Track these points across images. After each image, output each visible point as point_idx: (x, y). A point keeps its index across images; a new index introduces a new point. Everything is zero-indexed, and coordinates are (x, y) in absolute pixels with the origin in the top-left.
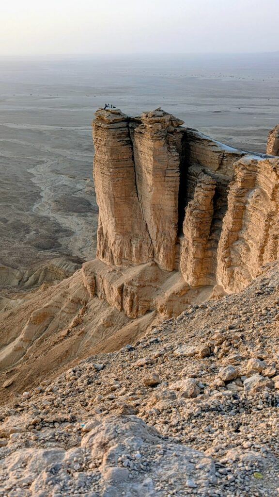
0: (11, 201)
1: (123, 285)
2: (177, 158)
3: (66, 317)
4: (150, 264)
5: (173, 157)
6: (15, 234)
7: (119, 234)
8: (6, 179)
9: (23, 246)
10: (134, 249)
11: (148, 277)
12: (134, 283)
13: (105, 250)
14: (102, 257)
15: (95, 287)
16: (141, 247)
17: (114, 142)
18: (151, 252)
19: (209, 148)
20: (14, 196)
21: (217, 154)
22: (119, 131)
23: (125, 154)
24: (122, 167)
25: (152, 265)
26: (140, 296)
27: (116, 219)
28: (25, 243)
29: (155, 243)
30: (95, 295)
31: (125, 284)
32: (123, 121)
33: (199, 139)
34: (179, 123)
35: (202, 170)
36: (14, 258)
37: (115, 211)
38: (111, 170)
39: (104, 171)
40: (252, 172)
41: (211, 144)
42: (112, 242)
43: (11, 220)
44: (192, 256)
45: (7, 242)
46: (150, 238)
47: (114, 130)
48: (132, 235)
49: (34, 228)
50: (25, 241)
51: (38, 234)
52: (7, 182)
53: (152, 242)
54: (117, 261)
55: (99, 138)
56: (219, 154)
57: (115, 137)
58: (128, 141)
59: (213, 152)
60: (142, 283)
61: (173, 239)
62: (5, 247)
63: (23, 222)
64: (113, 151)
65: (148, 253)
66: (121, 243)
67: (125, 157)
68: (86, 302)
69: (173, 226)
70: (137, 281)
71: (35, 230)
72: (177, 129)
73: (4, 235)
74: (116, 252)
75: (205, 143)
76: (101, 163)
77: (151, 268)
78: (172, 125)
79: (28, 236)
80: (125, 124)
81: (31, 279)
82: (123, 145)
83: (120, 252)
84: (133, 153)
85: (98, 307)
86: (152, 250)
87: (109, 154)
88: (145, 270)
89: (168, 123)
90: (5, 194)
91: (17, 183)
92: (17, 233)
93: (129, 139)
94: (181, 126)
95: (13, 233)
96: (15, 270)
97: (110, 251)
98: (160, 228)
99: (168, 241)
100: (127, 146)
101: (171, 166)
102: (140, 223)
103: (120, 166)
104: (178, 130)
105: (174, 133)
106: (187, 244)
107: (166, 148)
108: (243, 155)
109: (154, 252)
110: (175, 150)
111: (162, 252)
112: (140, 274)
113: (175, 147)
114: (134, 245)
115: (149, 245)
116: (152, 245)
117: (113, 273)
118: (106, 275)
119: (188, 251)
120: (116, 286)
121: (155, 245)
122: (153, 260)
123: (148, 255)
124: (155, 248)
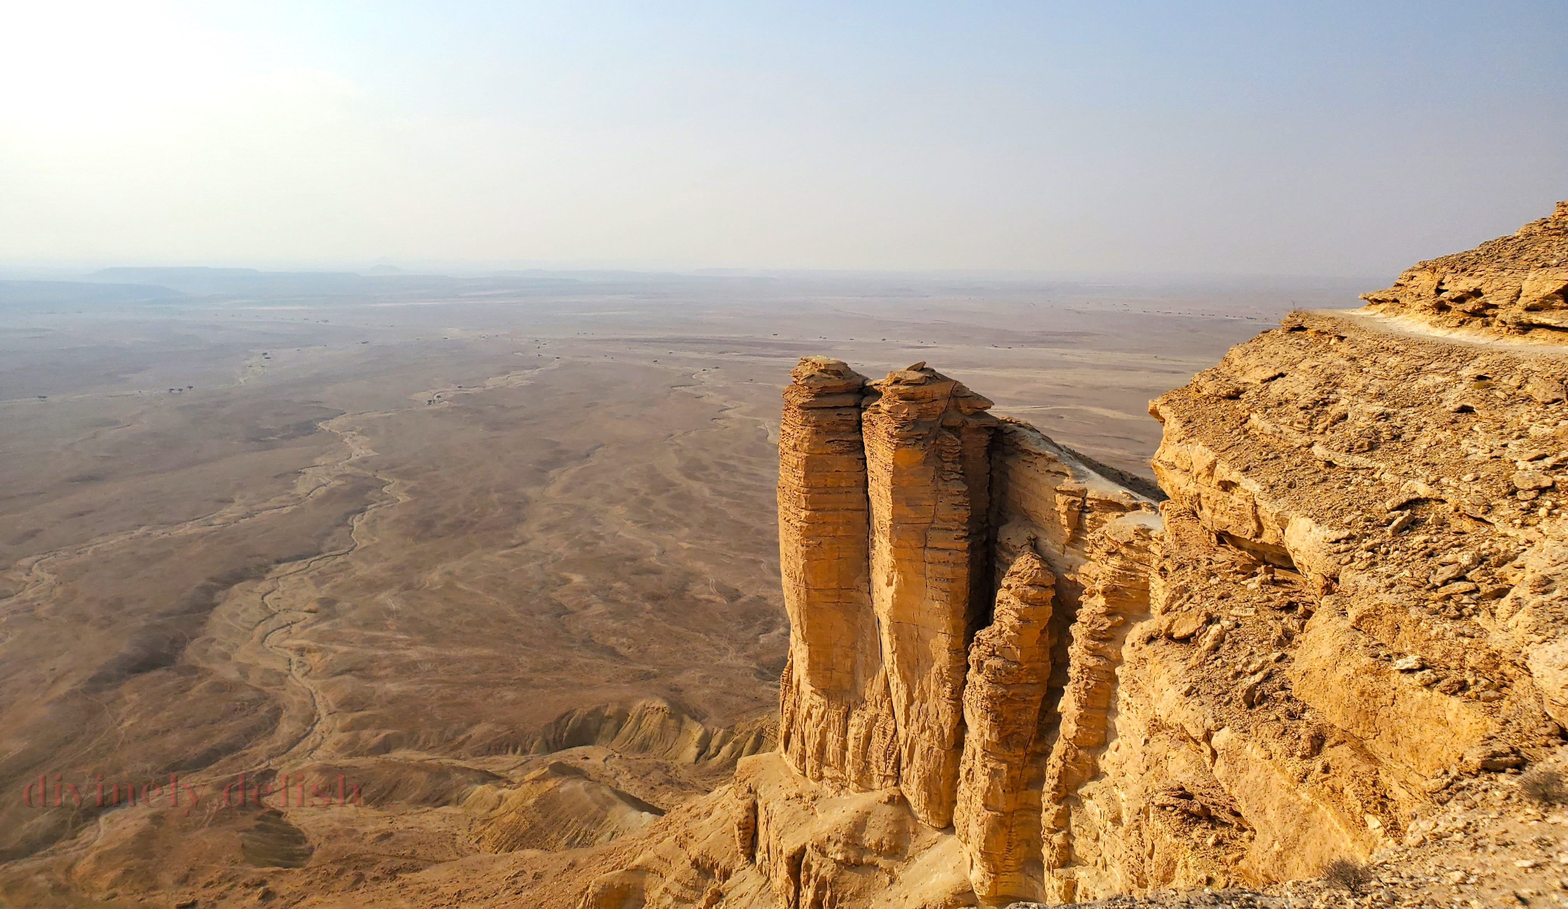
1: (803, 849)
2: (960, 499)
4: (884, 795)
5: (951, 495)
6: (739, 630)
7: (820, 692)
10: (851, 743)
11: (869, 837)
12: (830, 848)
13: (792, 731)
14: (783, 749)
15: (750, 833)
16: (868, 738)
17: (815, 444)
18: (892, 760)
19: (1048, 478)
21: (1066, 498)
22: (833, 416)
23: (845, 474)
24: (835, 510)
25: (891, 800)
26: (839, 895)
27: (813, 651)
29: (902, 732)
30: (751, 857)
31: (809, 847)
32: (847, 392)
33: (1030, 453)
34: (977, 404)
35: (1029, 538)
36: (707, 692)
37: (810, 630)
38: (804, 514)
40: (1136, 566)
41: (1056, 467)
42: (806, 715)
44: (979, 801)
46: (893, 716)
47: (820, 412)
48: (851, 700)
50: (750, 652)
53: (896, 730)
54: (812, 771)
55: (789, 430)
56: (1070, 500)
57: (820, 430)
58: (854, 441)
59: (1057, 490)
60: (852, 854)
61: (946, 733)
64: (812, 467)
65: (885, 761)
66: (823, 718)
67: (843, 484)
68: (725, 876)
69: (947, 695)
70: (839, 846)
72: (969, 420)
73: (712, 631)
74: (813, 742)
75: (1041, 462)
77: (888, 809)
78: (957, 409)
80: (850, 399)
81: (724, 753)
82: (841, 453)
83: (820, 744)
85: (748, 898)
86: (896, 753)
87: (801, 473)
88: (869, 813)
89: (942, 404)
93: (855, 437)
94: (986, 412)
95: (735, 629)
97: (800, 735)
98: (915, 694)
99: (932, 735)
100: (851, 456)
101: (944, 521)
102: (873, 668)
103: (828, 506)
104: (975, 423)
105: (963, 430)
106: (971, 757)
107: (933, 468)
108: (1137, 507)
109: (898, 761)
110: (958, 476)
111: (918, 765)
112: (851, 825)
113: (959, 467)
114: (852, 731)
115: (888, 738)
116: (895, 739)
117: (795, 804)
118: (776, 807)
119: (973, 780)
120: (790, 846)
121: (902, 742)
122: (895, 785)
123: (883, 768)
124: (903, 748)
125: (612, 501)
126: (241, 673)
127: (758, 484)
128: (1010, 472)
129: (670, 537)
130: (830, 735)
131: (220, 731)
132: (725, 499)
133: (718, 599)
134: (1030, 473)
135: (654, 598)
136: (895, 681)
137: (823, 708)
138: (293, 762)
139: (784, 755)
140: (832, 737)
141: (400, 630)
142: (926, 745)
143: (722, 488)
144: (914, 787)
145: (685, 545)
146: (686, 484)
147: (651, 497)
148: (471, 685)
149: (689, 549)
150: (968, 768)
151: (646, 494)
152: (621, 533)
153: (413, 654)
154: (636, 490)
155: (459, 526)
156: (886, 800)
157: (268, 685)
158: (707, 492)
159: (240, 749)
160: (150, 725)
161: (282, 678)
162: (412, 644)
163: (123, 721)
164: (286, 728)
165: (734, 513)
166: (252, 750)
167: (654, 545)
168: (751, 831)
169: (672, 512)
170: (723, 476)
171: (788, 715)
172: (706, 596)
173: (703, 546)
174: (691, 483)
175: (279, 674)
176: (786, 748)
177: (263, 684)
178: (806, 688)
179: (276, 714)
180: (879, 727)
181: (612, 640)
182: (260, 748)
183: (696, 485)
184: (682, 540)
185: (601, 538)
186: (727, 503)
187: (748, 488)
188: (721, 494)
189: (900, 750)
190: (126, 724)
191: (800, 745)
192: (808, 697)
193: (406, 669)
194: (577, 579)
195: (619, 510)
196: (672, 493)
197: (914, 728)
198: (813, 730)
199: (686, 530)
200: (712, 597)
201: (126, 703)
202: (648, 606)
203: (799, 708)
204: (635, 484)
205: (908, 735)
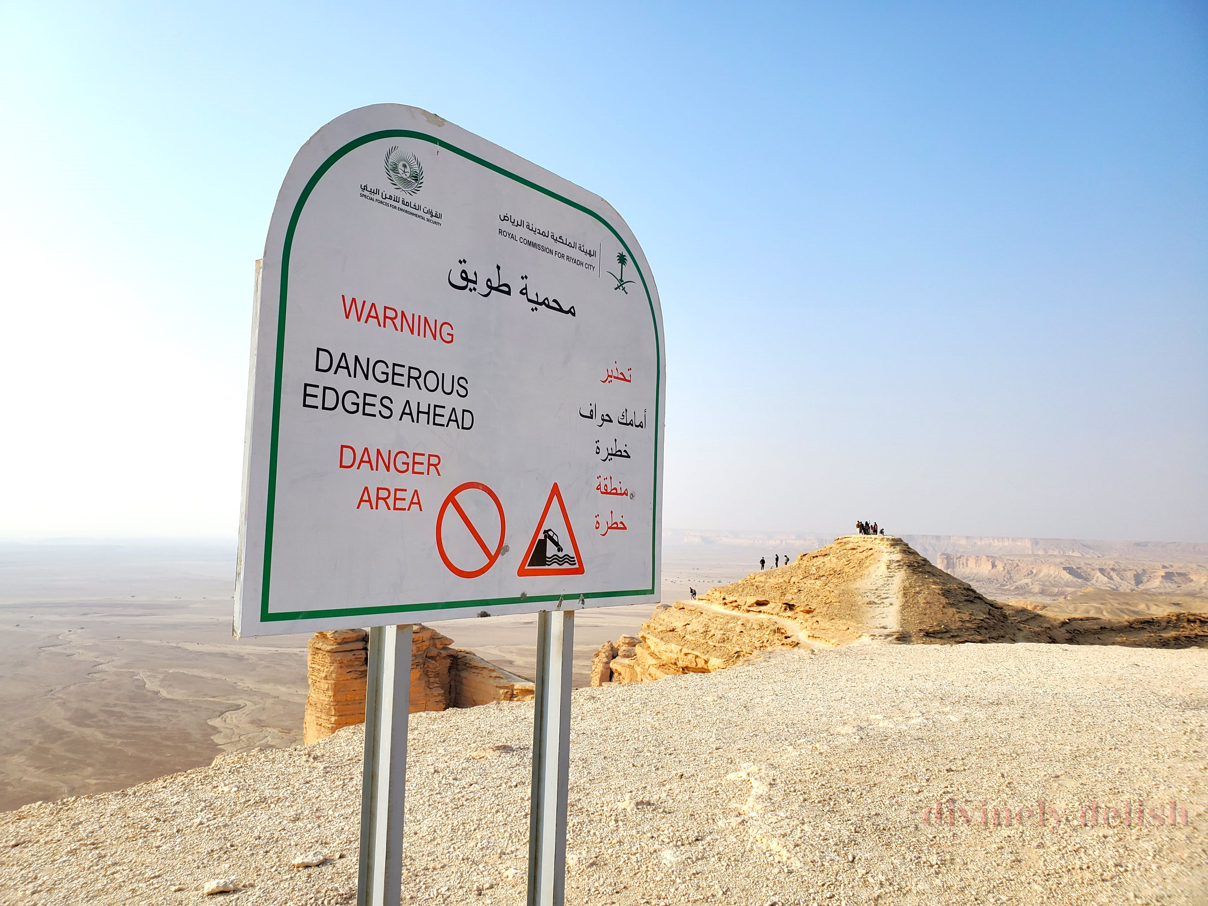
2: (440, 698)
5: (435, 696)
8: (167, 738)
17: (341, 674)
19: (491, 681)
21: (502, 690)
22: (350, 656)
23: (358, 692)
32: (357, 640)
33: (476, 667)
34: (445, 642)
38: (333, 719)
39: (321, 721)
41: (494, 674)
47: (342, 654)
52: (169, 743)
55: (319, 667)
56: (506, 690)
57: (343, 665)
58: (364, 671)
59: (497, 687)
64: (337, 688)
67: (357, 698)
72: (441, 651)
75: (485, 672)
76: (317, 707)
78: (435, 645)
80: (360, 644)
82: (355, 679)
87: (330, 693)
89: (427, 643)
91: (187, 745)
94: (450, 646)
103: (349, 713)
104: (444, 653)
105: (437, 658)
110: (438, 685)
113: (438, 679)
125: (8, 752)
127: (147, 725)
128: (464, 680)
129: (76, 777)
132: (119, 741)
134: (479, 678)
143: (113, 731)
145: (93, 782)
146: (77, 731)
147: (46, 745)
149: (96, 784)
151: (40, 743)
152: (25, 778)
154: (30, 741)
158: (100, 736)
165: (131, 751)
167: (61, 784)
169: (70, 755)
170: (111, 721)
173: (110, 780)
174: (82, 729)
183: (88, 731)
184: (89, 777)
185: (8, 784)
186: (121, 743)
187: (138, 729)
188: (113, 736)
195: (18, 759)
196: (66, 739)
199: (90, 770)
204: (27, 736)
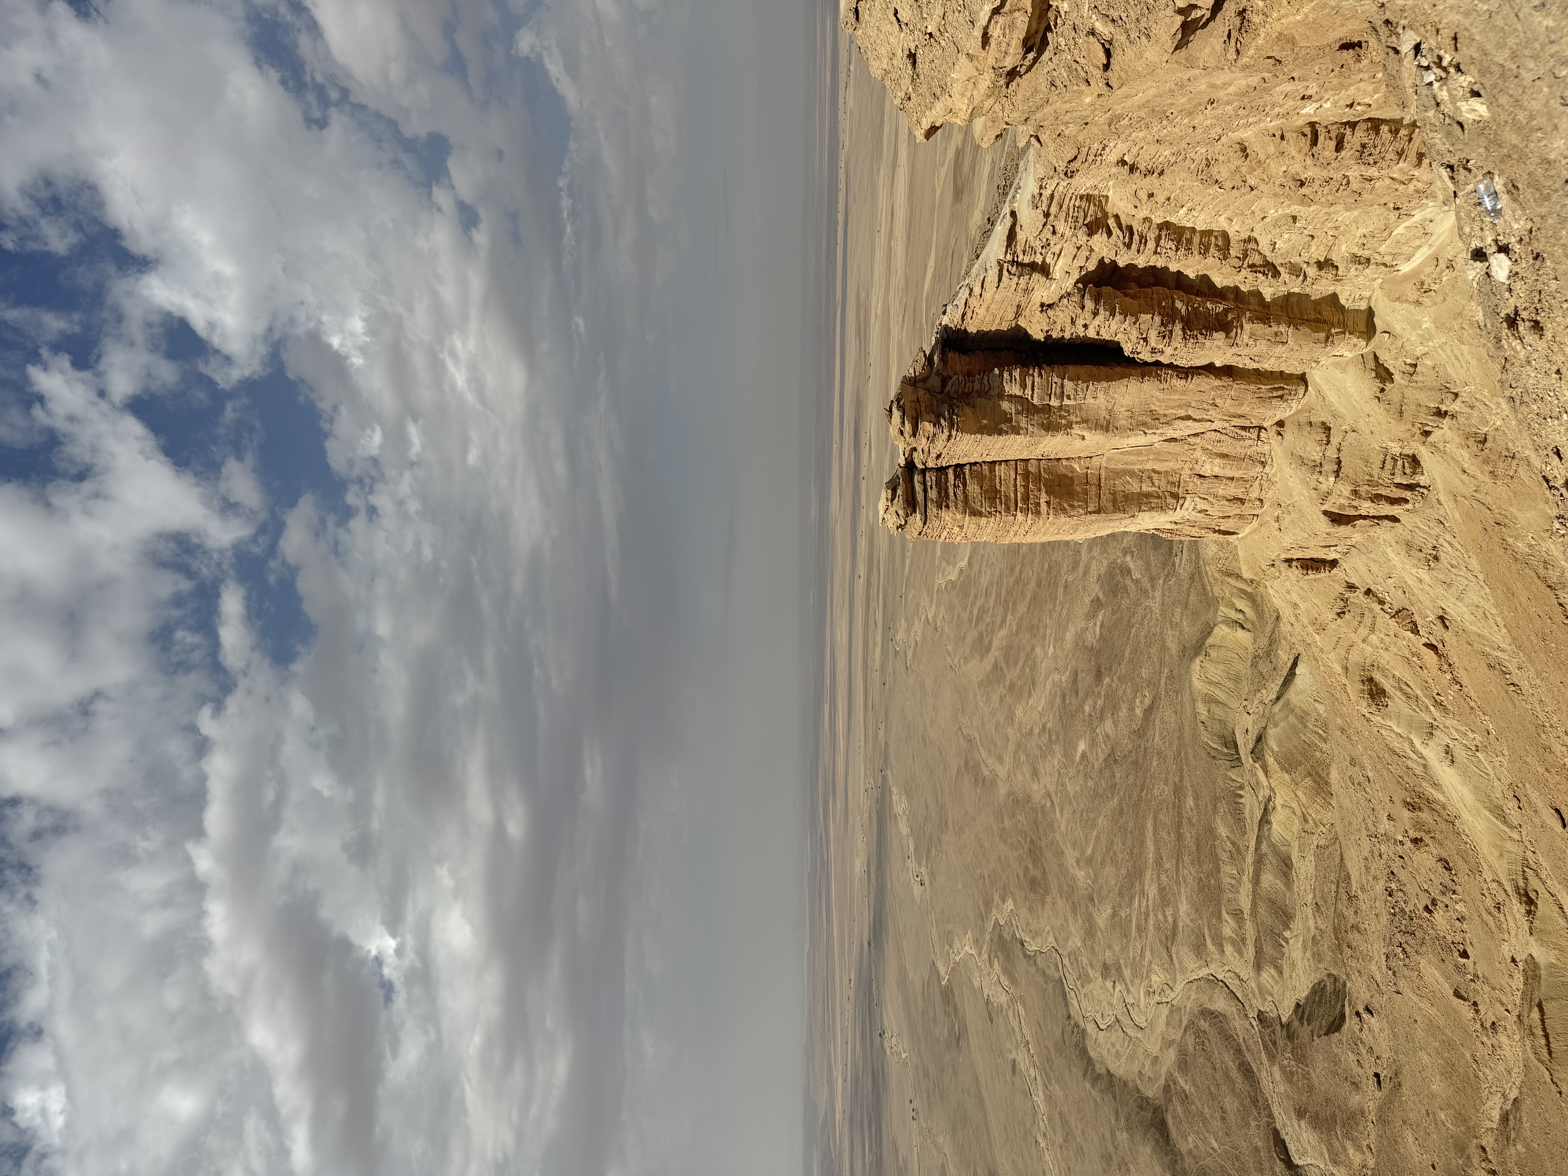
0: (1056, 577)
1: (1325, 513)
3: (1382, 636)
4: (1275, 440)
6: (1128, 597)
7: (1181, 502)
8: (1012, 570)
9: (1158, 594)
10: (1228, 472)
11: (1314, 452)
12: (1324, 487)
13: (1217, 528)
14: (1235, 537)
15: (1312, 565)
16: (1224, 456)
17: (957, 508)
18: (1244, 433)
20: (1046, 567)
21: (1004, 278)
22: (932, 494)
24: (1016, 489)
25: (1280, 434)
26: (1367, 477)
27: (1143, 508)
28: (1153, 587)
29: (1217, 425)
30: (1334, 563)
31: (1324, 508)
32: (910, 482)
33: (964, 315)
35: (1042, 311)
36: (1185, 623)
37: (1124, 511)
38: (1021, 516)
40: (1065, 207)
41: (977, 289)
42: (1202, 515)
43: (1095, 590)
44: (1279, 349)
45: (1146, 623)
46: (1203, 433)
47: (929, 506)
48: (1189, 472)
49: (1119, 554)
50: (1148, 586)
51: (1132, 552)
52: (1018, 569)
53: (1215, 430)
54: (1253, 509)
56: (1006, 273)
57: (944, 504)
58: (954, 473)
59: (997, 284)
60: (1331, 467)
61: (1217, 383)
62: (1157, 630)
63: (1103, 570)
64: (977, 512)
65: (1244, 440)
66: (1204, 499)
68: (1351, 587)
69: (1183, 382)
70: (1321, 479)
71: (1125, 555)
72: (935, 369)
73: (1129, 621)
74: (1228, 509)
75: (973, 302)
77: (1288, 436)
78: (925, 381)
79: (1136, 575)
80: (917, 478)
81: (1241, 604)
82: (966, 485)
83: (1228, 500)
84: (984, 462)
85: (1372, 565)
86: (1240, 432)
87: (983, 521)
88: (1292, 454)
89: (921, 392)
90: (1041, 582)
91: (1021, 553)
92: (1128, 594)
93: (950, 472)
94: (928, 354)
95: (1127, 601)
96: (1215, 631)
97: (1221, 520)
98: (1182, 413)
99: (1221, 396)
100: (968, 476)
101: (1025, 389)
102: (1158, 453)
104: (937, 362)
105: (945, 374)
106: (1240, 358)
107: (978, 399)
108: (1013, 214)
109: (1244, 428)
110: (986, 377)
111: (1248, 409)
112: (1303, 469)
113: (977, 376)
114: (1217, 471)
115: (1223, 437)
116: (1224, 431)
117: (1284, 524)
118: (1288, 540)
119: (1261, 356)
120: (1323, 525)
121: (1226, 425)
122: (1266, 430)
123: (1250, 442)
124: (1233, 423)
125: (1011, 718)
126: (1170, 1046)
127: (995, 587)
128: (981, 332)
129: (1043, 665)
130: (1221, 492)
131: (1222, 1062)
132: (1009, 617)
133: (1100, 617)
134: (982, 312)
135: (1099, 676)
136: (1171, 431)
137: (1197, 499)
138: (1251, 996)
139: (1240, 536)
140: (1222, 490)
141: (1130, 905)
142: (1229, 401)
143: (998, 620)
144: (1270, 413)
145: (1051, 650)
146: (995, 653)
147: (1007, 683)
148: (1180, 837)
149: (1054, 647)
150: (1250, 361)
151: (1004, 687)
152: (1040, 709)
153: (1152, 891)
154: (1001, 697)
155: (1035, 854)
156: (1280, 437)
157: (1181, 1021)
158: (1003, 633)
159: (1239, 1045)
160: (1216, 1124)
161: (1174, 1010)
162: (1143, 892)
163: (1213, 1148)
164: (1220, 1004)
165: (1022, 608)
166: (1240, 1034)
167: (1051, 678)
168: (1310, 563)
169: (1021, 664)
170: (987, 619)
171: (1203, 532)
172: (1098, 629)
173: (1051, 634)
174: (993, 648)
175: (1171, 1012)
176: (1233, 533)
177: (1180, 1026)
178: (1178, 515)
179: (1206, 1013)
180: (1213, 446)
181: (1138, 712)
182: (1238, 1027)
183: (996, 642)
184: (1046, 653)
185: (1044, 726)
186: (1012, 614)
187: (998, 596)
188: (1004, 621)
189: (1235, 426)
190: (1215, 1145)
191: (1230, 520)
192: (1186, 513)
193: (1165, 898)
194: (1082, 746)
195: (1019, 712)
196: (1003, 664)
197: (1213, 413)
198: (1217, 507)
199: (1038, 650)
200: (1098, 624)
201: (1197, 1147)
202: (1107, 680)
203: (1196, 522)
204: (996, 697)
205: (1220, 419)
